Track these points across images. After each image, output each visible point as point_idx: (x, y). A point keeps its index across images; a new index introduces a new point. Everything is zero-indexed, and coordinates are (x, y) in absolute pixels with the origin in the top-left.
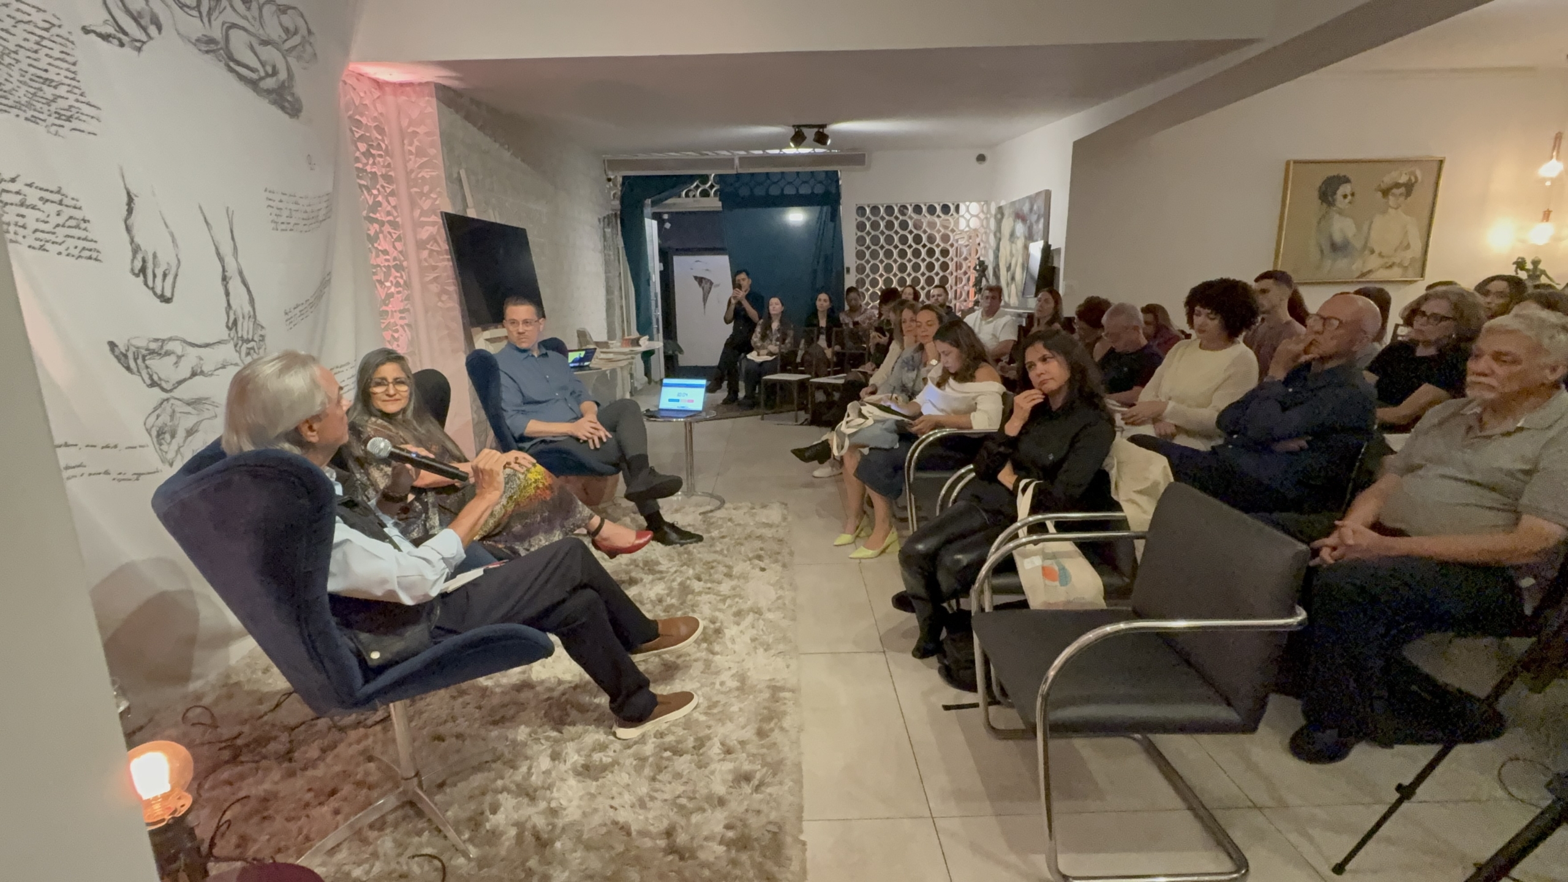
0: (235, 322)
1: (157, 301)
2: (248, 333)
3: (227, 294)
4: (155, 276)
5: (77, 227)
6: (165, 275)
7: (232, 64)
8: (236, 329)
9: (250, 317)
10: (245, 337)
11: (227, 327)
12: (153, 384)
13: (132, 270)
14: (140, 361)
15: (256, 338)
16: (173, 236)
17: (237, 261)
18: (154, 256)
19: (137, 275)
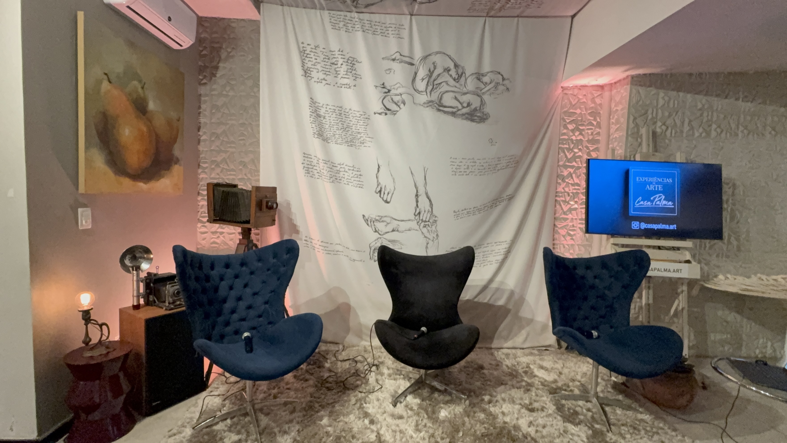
0: (419, 213)
1: (384, 202)
2: (426, 218)
3: (417, 201)
4: (384, 193)
5: (357, 177)
6: (388, 193)
7: (441, 108)
8: (419, 216)
9: (428, 212)
10: (424, 219)
11: (415, 214)
12: (376, 231)
13: (376, 191)
15: (431, 221)
16: (394, 179)
17: (425, 189)
18: (385, 186)
19: (377, 193)
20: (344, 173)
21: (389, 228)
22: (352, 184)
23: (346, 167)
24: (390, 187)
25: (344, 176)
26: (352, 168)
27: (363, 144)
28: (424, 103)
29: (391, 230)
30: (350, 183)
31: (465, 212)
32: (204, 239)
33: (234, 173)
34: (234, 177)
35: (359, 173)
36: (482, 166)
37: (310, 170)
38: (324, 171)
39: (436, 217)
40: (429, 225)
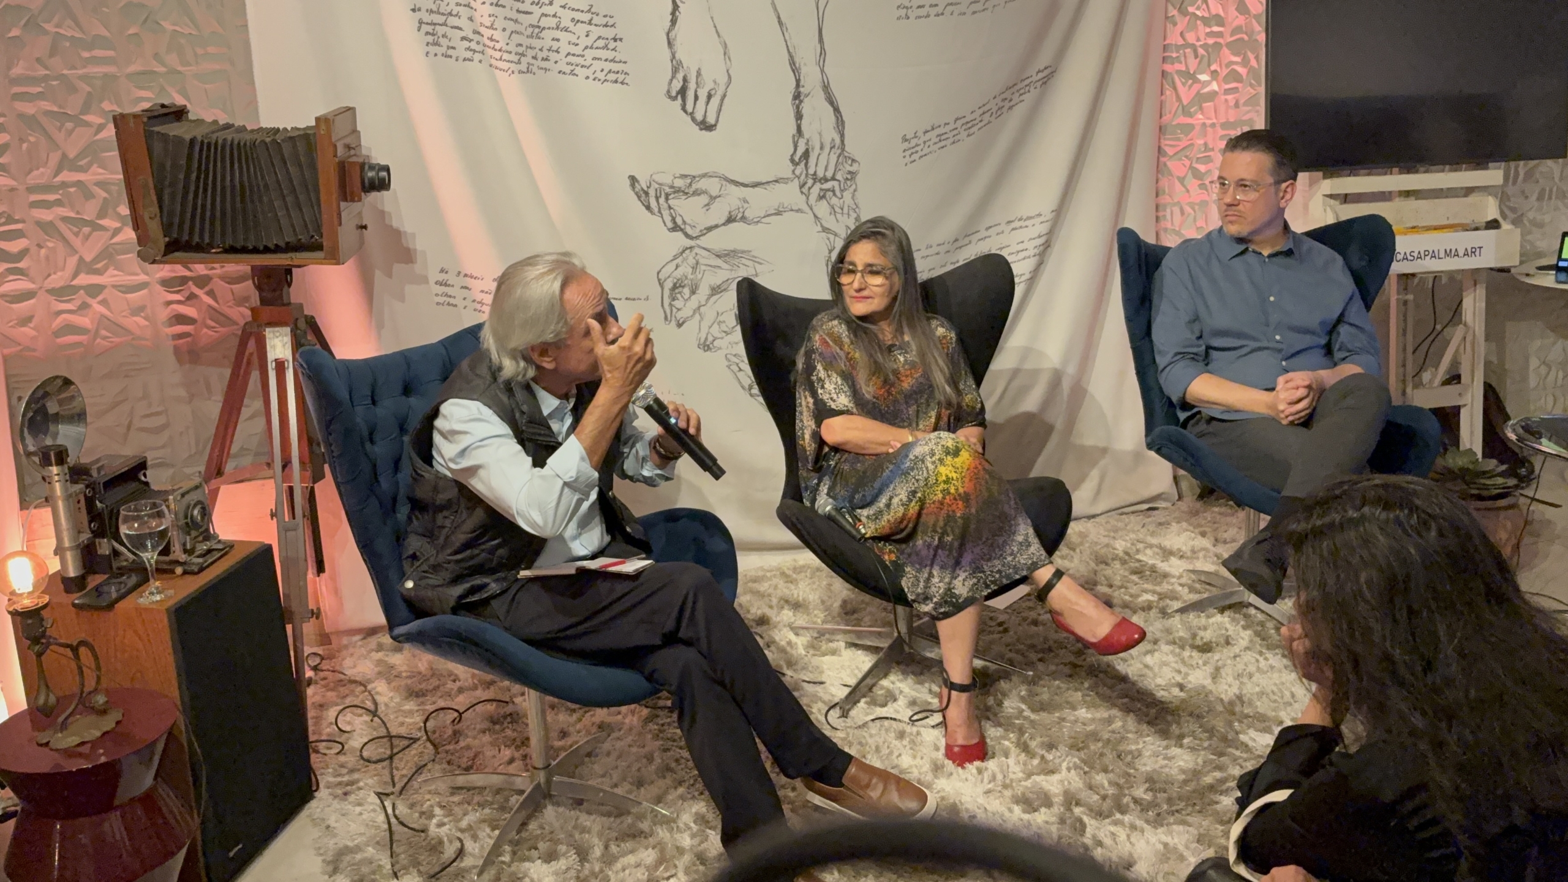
0: (806, 155)
1: (696, 129)
2: (826, 169)
3: (799, 116)
5: (606, 47)
6: (709, 97)
10: (821, 174)
11: (792, 160)
12: (676, 228)
13: (668, 91)
14: (662, 200)
15: (839, 176)
16: (725, 46)
17: (822, 71)
18: (699, 74)
19: (674, 99)
20: (558, 34)
21: (718, 214)
22: (589, 72)
23: (561, 12)
24: (713, 74)
25: (555, 45)
26: (586, 17)
29: (722, 221)
30: (578, 70)
31: (932, 135)
32: (26, 321)
33: (111, 53)
34: (111, 69)
35: (609, 33)
37: (441, 30)
38: (497, 35)
39: (853, 160)
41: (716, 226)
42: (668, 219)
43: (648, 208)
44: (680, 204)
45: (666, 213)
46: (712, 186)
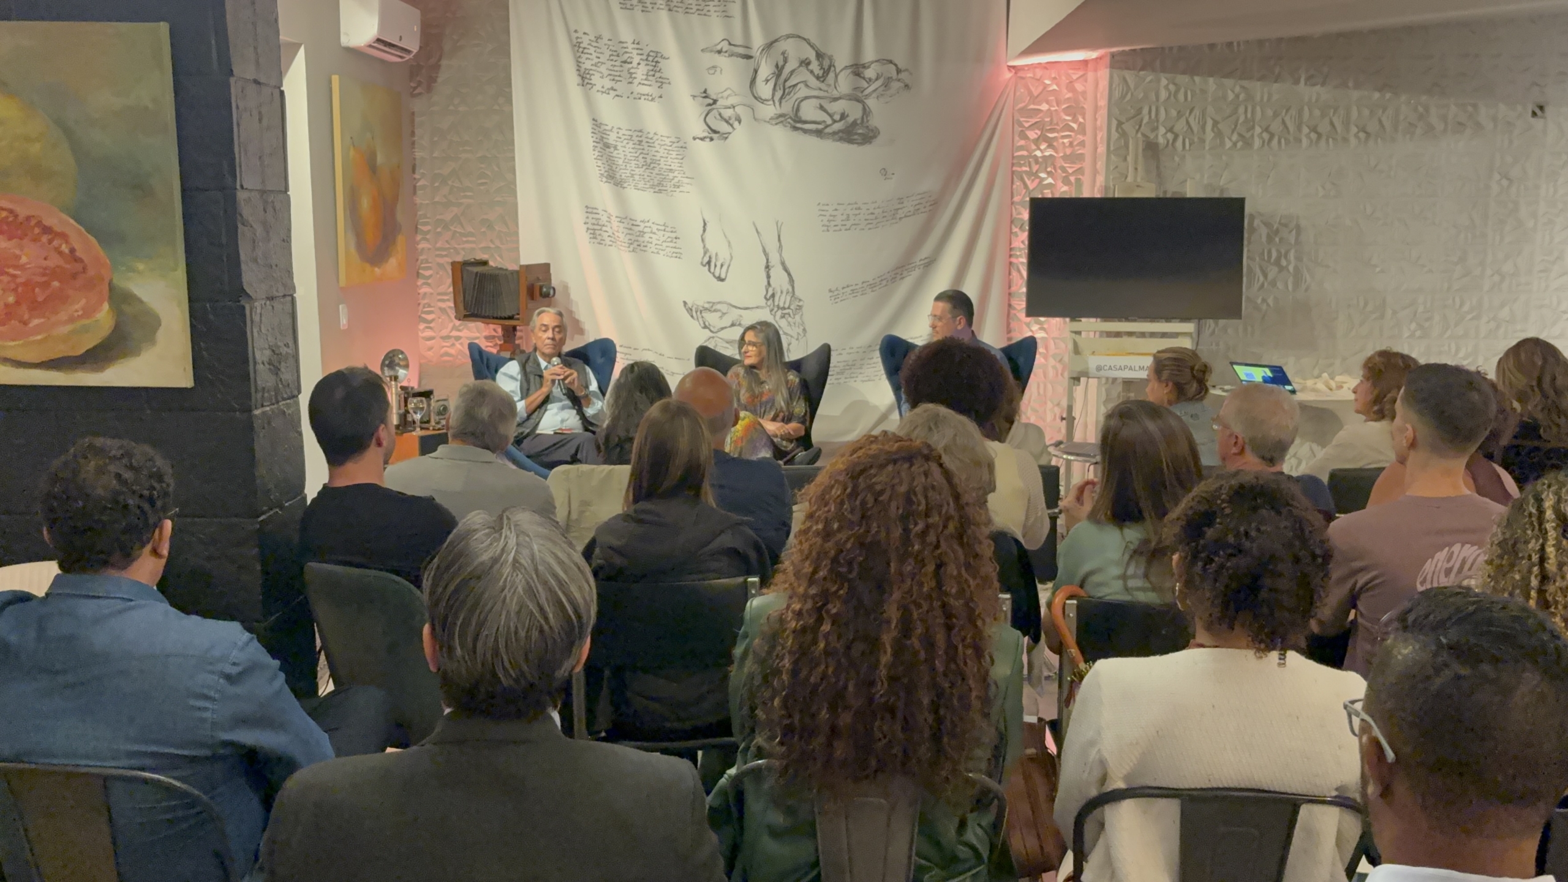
0: (773, 296)
1: (715, 280)
2: (785, 303)
3: (768, 277)
4: (716, 266)
5: (671, 242)
6: (722, 266)
7: (799, 125)
9: (788, 293)
10: (781, 305)
11: (765, 298)
12: (705, 327)
13: (702, 263)
14: (699, 313)
15: (792, 307)
16: (729, 243)
17: (781, 255)
18: (717, 255)
19: (705, 266)
20: (652, 235)
21: (727, 321)
22: (665, 253)
23: (652, 226)
24: (724, 255)
25: (650, 240)
26: (663, 228)
27: (678, 187)
28: (772, 119)
29: (729, 324)
30: (660, 252)
31: (848, 290)
32: (430, 349)
33: (474, 239)
34: (473, 246)
35: (674, 235)
36: (872, 214)
37: (598, 232)
38: (620, 235)
39: (800, 300)
40: (789, 314)
41: (726, 328)
42: (702, 323)
43: (692, 316)
44: (706, 315)
45: (700, 320)
46: (724, 308)
